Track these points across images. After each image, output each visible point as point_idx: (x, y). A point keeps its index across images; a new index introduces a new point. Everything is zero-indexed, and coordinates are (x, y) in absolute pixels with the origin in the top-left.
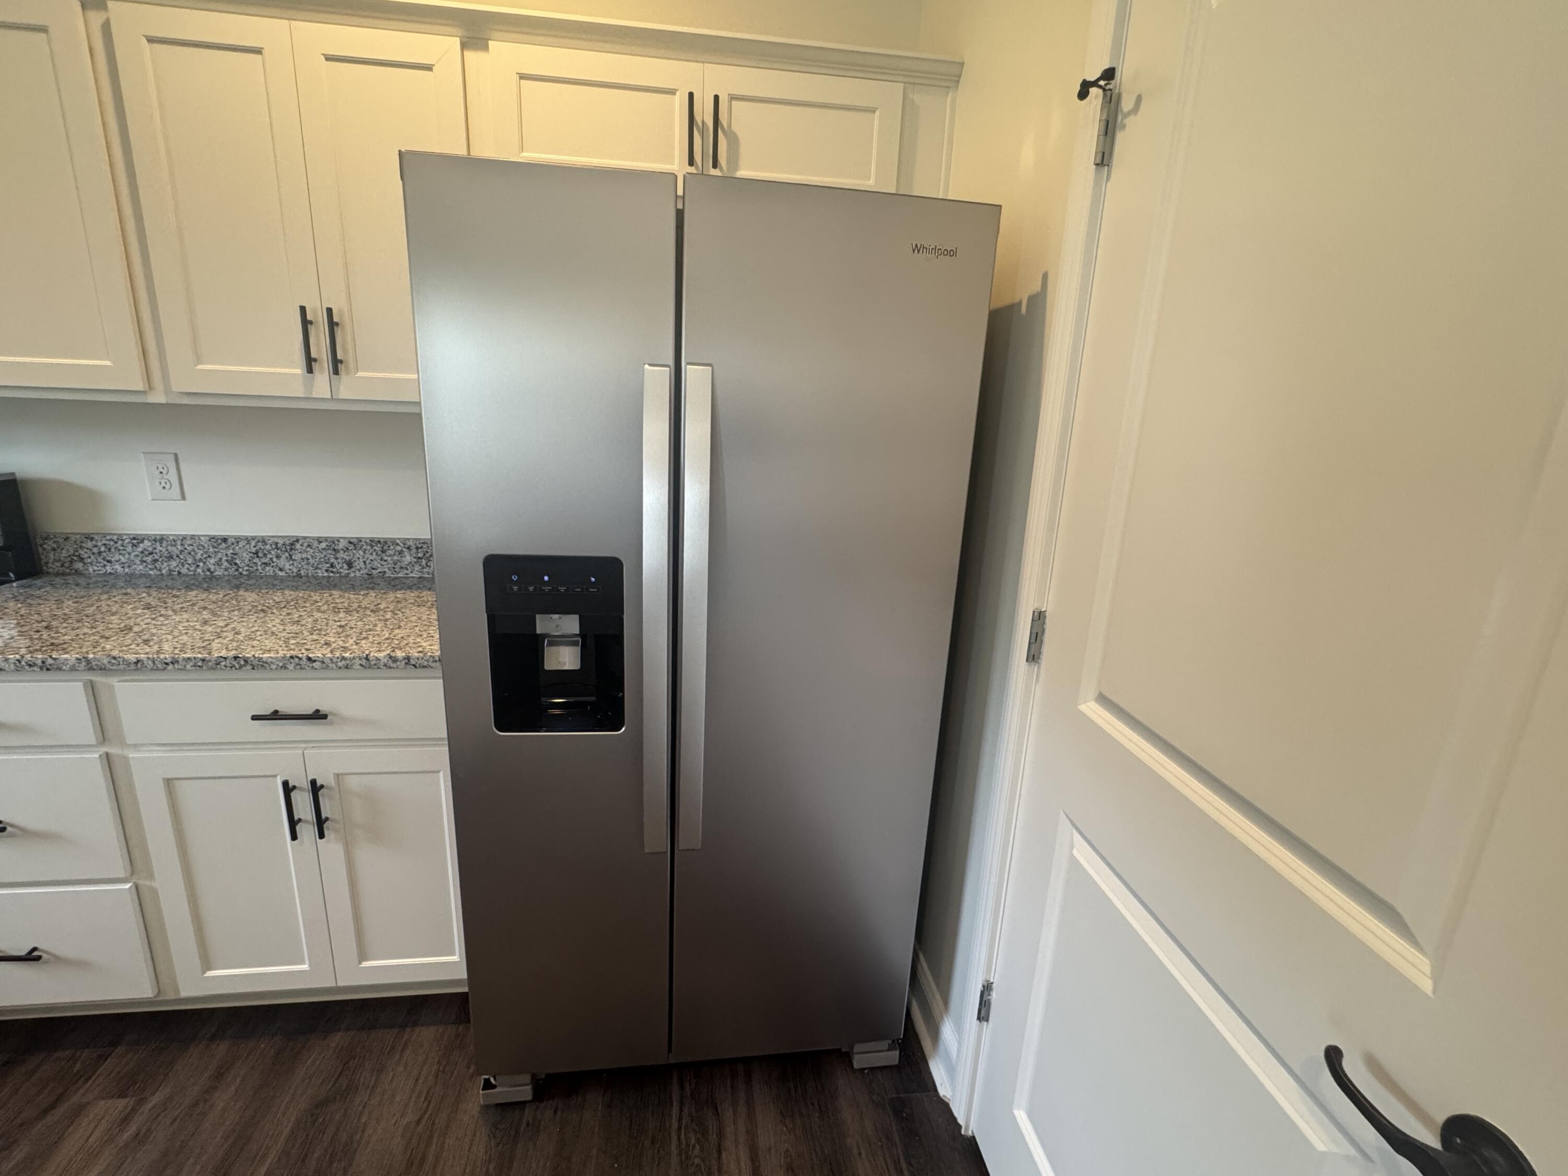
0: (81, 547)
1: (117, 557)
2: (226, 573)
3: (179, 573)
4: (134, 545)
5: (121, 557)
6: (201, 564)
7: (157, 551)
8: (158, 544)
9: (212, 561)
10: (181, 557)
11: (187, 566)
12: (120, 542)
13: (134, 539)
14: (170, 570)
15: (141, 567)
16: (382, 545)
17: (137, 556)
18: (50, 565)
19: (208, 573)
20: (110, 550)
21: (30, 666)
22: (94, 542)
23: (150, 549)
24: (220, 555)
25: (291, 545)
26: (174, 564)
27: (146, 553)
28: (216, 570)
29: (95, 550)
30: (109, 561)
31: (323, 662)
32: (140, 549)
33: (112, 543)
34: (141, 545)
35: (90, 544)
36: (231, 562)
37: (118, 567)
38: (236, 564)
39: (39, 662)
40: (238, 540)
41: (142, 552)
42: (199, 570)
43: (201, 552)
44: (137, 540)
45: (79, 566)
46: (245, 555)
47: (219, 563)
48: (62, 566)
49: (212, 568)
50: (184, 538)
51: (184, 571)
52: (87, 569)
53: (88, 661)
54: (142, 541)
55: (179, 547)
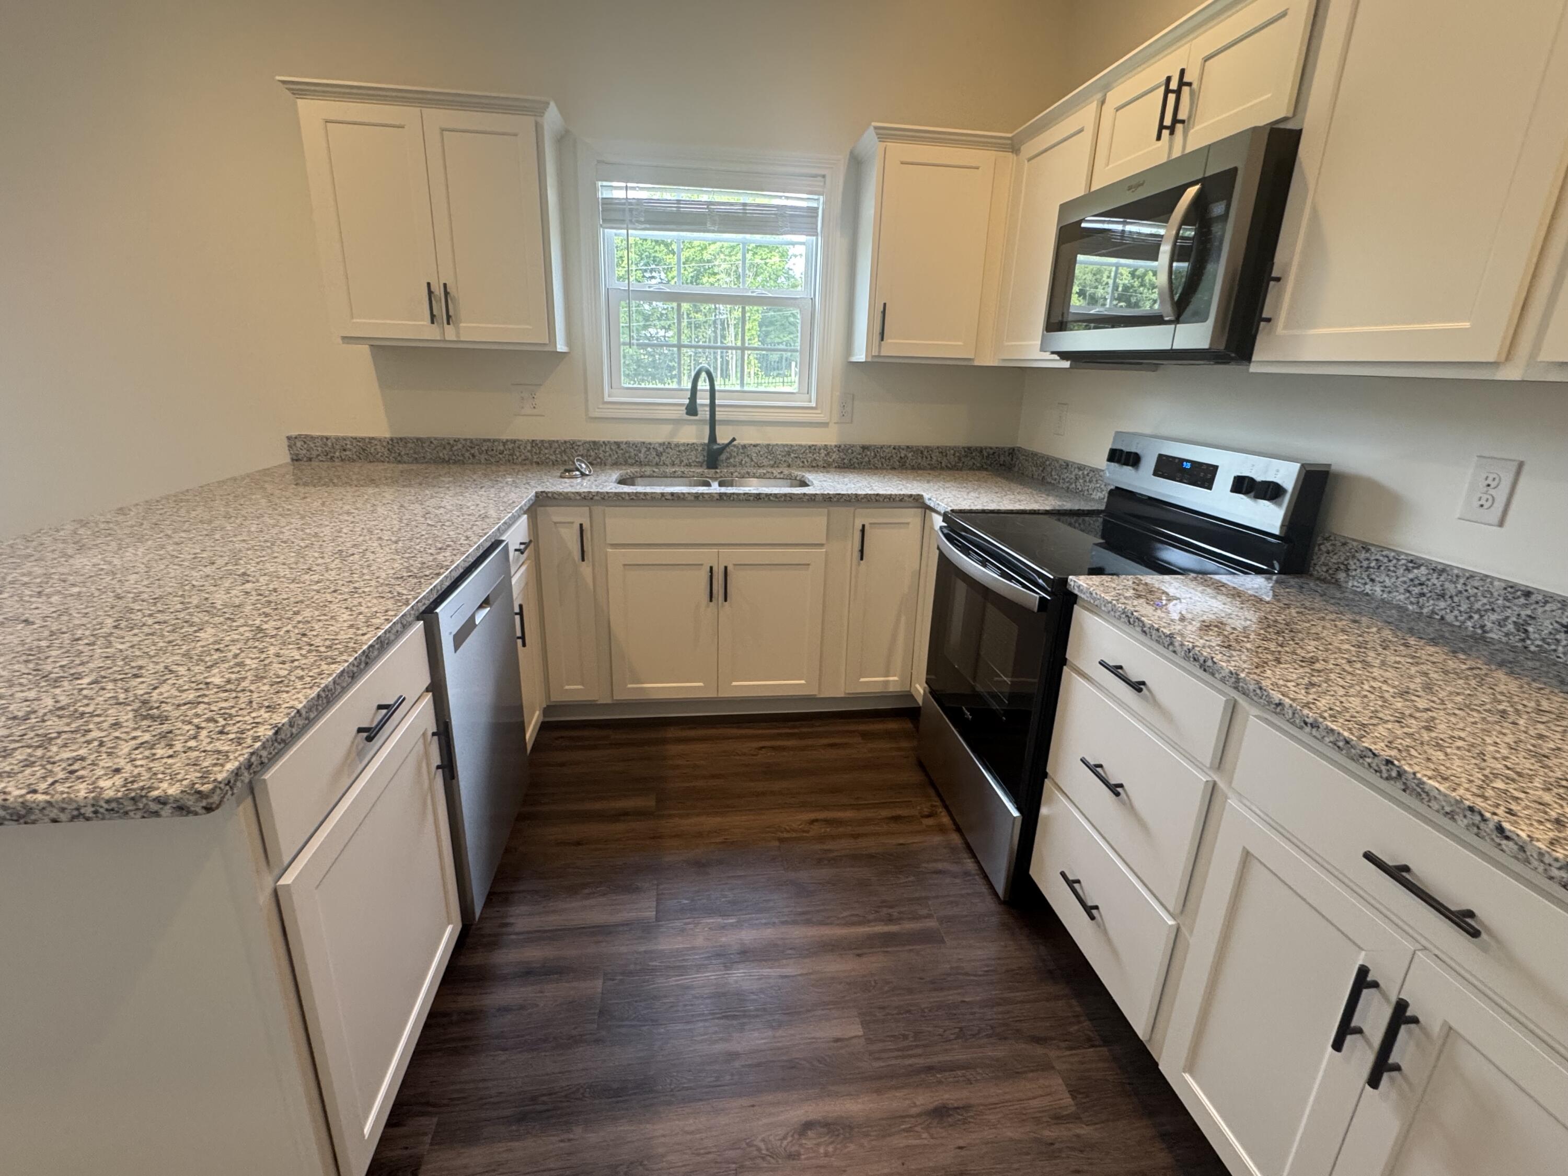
0: (1354, 557)
1: (1383, 577)
2: (1504, 639)
3: (1442, 618)
4: (1407, 569)
5: (1387, 579)
6: (1476, 617)
7: (1430, 583)
8: (1435, 575)
9: (1494, 617)
10: (1456, 599)
11: (1456, 613)
12: (1394, 561)
13: (1411, 561)
14: (1433, 612)
15: (1402, 597)
17: (1405, 582)
18: (1317, 568)
19: (1479, 631)
20: (1379, 567)
21: (1195, 659)
22: (1368, 555)
23: (1423, 579)
24: (1508, 613)
26: (1442, 604)
27: (1417, 582)
28: (1491, 631)
29: (1365, 564)
30: (1372, 580)
31: (1522, 849)
32: (1411, 576)
33: (1385, 560)
34: (1416, 571)
35: (1362, 555)
36: (1521, 627)
37: (1378, 589)
38: (1526, 631)
39: (1202, 659)
40: (1548, 598)
41: (1412, 580)
42: (1469, 624)
43: (1485, 601)
44: (1415, 563)
45: (1342, 576)
46: (1547, 623)
47: (1501, 624)
48: (1327, 571)
49: (1489, 625)
50: (1472, 576)
51: (1450, 618)
52: (1347, 582)
53: (1238, 680)
54: (1418, 567)
55: (1460, 587)
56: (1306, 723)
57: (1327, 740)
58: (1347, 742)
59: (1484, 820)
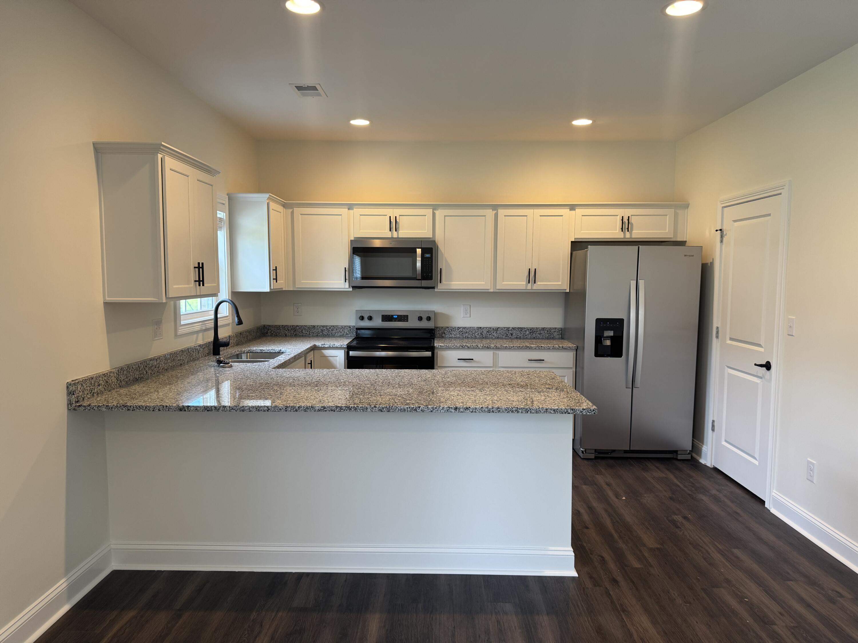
0: (445, 330)
1: (453, 333)
2: (480, 337)
3: (468, 337)
4: (458, 329)
5: (454, 333)
6: (474, 335)
7: (463, 331)
8: (464, 329)
9: (477, 334)
10: (469, 332)
11: (470, 335)
12: (455, 329)
13: (458, 328)
14: (466, 336)
15: (459, 335)
16: (521, 329)
17: (458, 332)
18: (437, 335)
19: (475, 337)
20: (452, 331)
22: (449, 329)
23: (462, 331)
24: (479, 332)
25: (497, 329)
26: (467, 334)
27: (461, 331)
28: (477, 336)
29: (448, 331)
30: (451, 334)
31: (544, 347)
32: (459, 331)
33: (453, 329)
34: (460, 329)
35: (447, 329)
36: (481, 334)
37: (453, 335)
38: (482, 334)
40: (484, 328)
41: (460, 331)
42: (473, 336)
43: (474, 331)
44: (459, 328)
45: (444, 335)
46: (485, 332)
47: (478, 334)
48: (440, 335)
49: (476, 335)
50: (471, 327)
51: (469, 336)
52: (445, 336)
54: (460, 328)
55: (469, 330)
56: (512, 347)
57: (516, 348)
58: (519, 346)
59: (539, 346)
